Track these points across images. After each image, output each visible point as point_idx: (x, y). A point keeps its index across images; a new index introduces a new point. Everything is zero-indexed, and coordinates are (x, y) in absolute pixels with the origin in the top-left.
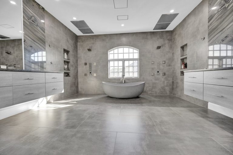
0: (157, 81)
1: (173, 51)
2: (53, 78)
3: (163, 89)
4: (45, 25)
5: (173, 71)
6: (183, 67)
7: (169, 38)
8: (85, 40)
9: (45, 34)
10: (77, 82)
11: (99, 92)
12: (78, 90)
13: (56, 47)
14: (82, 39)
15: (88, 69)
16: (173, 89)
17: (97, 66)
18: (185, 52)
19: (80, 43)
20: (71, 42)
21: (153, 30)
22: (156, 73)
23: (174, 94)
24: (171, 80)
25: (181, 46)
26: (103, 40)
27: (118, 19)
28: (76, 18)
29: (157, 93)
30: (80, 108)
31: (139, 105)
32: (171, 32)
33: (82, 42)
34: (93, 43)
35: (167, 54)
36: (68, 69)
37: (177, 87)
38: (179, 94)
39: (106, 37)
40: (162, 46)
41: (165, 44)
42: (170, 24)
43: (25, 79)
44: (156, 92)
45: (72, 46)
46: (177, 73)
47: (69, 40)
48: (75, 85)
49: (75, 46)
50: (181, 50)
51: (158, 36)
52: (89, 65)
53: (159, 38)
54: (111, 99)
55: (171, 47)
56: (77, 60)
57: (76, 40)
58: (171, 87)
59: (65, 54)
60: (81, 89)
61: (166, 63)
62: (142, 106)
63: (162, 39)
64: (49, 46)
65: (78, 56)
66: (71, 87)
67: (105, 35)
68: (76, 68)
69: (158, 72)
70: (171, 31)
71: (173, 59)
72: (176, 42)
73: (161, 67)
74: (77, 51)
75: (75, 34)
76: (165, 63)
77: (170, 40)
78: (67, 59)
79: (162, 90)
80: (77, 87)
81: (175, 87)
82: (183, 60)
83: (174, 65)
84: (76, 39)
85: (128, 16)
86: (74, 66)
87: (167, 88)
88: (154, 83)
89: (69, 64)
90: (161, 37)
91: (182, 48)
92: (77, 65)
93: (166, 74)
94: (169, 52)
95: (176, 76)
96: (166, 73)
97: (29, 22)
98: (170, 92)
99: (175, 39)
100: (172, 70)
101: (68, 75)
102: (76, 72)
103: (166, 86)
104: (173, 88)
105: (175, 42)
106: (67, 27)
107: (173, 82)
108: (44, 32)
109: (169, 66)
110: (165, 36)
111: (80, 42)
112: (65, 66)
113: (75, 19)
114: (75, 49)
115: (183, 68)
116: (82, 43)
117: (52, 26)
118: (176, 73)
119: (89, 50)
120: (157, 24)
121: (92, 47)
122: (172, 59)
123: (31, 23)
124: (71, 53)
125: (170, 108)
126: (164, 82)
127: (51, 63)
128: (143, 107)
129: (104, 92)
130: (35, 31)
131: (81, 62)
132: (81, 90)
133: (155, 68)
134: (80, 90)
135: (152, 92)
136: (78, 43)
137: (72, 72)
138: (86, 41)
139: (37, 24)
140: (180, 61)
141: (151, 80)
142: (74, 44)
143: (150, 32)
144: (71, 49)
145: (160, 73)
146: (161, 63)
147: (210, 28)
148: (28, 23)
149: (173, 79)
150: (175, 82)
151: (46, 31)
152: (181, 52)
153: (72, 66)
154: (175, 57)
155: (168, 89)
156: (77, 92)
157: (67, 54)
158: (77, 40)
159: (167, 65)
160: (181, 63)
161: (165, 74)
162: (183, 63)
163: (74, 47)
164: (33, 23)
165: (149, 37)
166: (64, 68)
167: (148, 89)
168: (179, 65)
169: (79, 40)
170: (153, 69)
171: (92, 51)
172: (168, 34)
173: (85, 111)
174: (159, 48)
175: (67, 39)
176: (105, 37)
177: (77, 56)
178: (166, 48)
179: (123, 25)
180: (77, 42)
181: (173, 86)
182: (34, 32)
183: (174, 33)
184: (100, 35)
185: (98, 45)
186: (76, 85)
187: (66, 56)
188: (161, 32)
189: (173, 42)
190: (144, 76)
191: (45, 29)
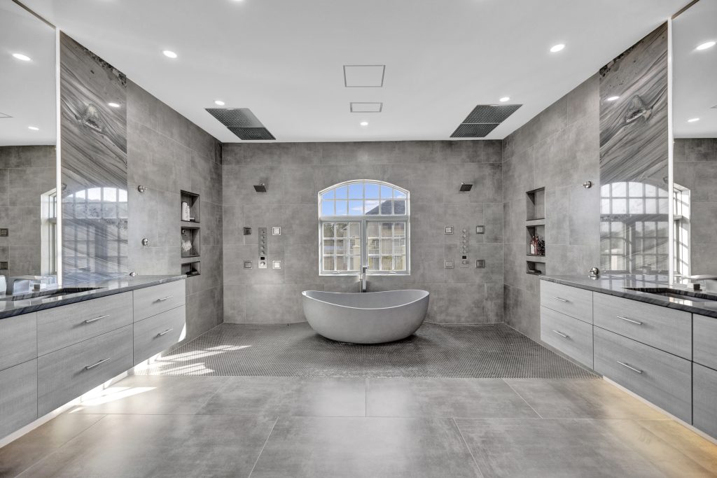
0: (461, 285)
1: (505, 198)
2: (154, 303)
3: (478, 307)
4: (125, 129)
5: (506, 255)
6: (533, 249)
7: (493, 159)
8: (245, 157)
9: (128, 156)
10: (219, 287)
11: (290, 319)
12: (222, 313)
13: (159, 191)
14: (236, 154)
15: (255, 246)
16: (505, 307)
17: (282, 237)
18: (537, 207)
19: (230, 166)
20: (203, 166)
21: (452, 136)
22: (459, 260)
23: (508, 323)
24: (499, 281)
25: (528, 190)
26: (304, 160)
27: (351, 109)
28: (224, 101)
29: (463, 319)
30: (242, 393)
31: (415, 369)
32: (501, 144)
33: (238, 162)
34: (272, 169)
35: (488, 206)
36: (194, 252)
37: (517, 304)
38: (524, 324)
39: (310, 150)
40: (476, 182)
41: (483, 178)
42: (497, 125)
43: (76, 326)
44: (459, 316)
45: (205, 178)
46: (516, 264)
47: (197, 160)
48: (214, 297)
49: (214, 176)
50: (528, 202)
51: (464, 156)
52: (259, 232)
53: (468, 160)
54: (329, 346)
55: (500, 187)
56: (220, 220)
57: (219, 159)
58: (500, 301)
59: (185, 205)
60: (234, 309)
61: (486, 233)
62: (426, 374)
63: (473, 162)
64: (137, 191)
65: (224, 205)
66: (202, 306)
67: (310, 146)
68: (219, 243)
69: (464, 257)
70: (500, 142)
71: (505, 222)
72: (513, 176)
73: (473, 242)
74: (219, 192)
75: (215, 139)
76: (482, 233)
77: (497, 166)
78: (191, 221)
79: (475, 310)
80: (220, 303)
81: (511, 302)
82: (532, 230)
83: (508, 240)
84: (218, 155)
85: (382, 104)
86: (211, 239)
87: (489, 303)
88: (454, 291)
89: (197, 236)
90: (473, 158)
91: (532, 195)
92: (221, 234)
93: (486, 265)
94: (495, 200)
95: (516, 273)
96: (486, 261)
97: (79, 126)
98: (497, 315)
99: (512, 167)
100: (502, 253)
101: (194, 270)
102: (216, 258)
103: (487, 299)
104: (505, 304)
105: (510, 173)
106: (191, 123)
107: (505, 288)
108: (124, 149)
109: (496, 239)
110: (482, 155)
111: (229, 163)
112: (184, 244)
113: (220, 104)
114: (213, 186)
115: (533, 252)
116: (235, 167)
117: (148, 125)
118: (514, 263)
119: (260, 189)
120: (461, 125)
121: (267, 180)
122: (501, 222)
123: (86, 127)
124: (203, 200)
125: (504, 379)
126: (480, 286)
127: (143, 242)
128: (429, 380)
129: (304, 317)
130: (97, 150)
131: (234, 223)
132: (232, 311)
133: (456, 246)
134: (228, 311)
135: (447, 315)
136: (225, 167)
137: (203, 262)
138: (249, 160)
139: (103, 128)
140: (524, 233)
141: (446, 282)
142: (210, 171)
143: (443, 142)
144: (201, 190)
145: (471, 261)
146: (473, 231)
147: (604, 163)
148: (76, 130)
149: (505, 279)
150: (511, 288)
151: (129, 146)
152: (528, 207)
153: (206, 240)
154: (513, 218)
155: (491, 307)
156: (220, 318)
157: (192, 204)
158: (221, 157)
159: (488, 238)
160: (527, 237)
161: (482, 264)
162: (534, 239)
163: (212, 178)
164: (92, 126)
165: (438, 155)
166: (182, 249)
167: (435, 308)
168: (524, 243)
169: (229, 158)
170: (449, 248)
171: (269, 191)
172: (491, 150)
173: (258, 402)
174: (466, 188)
175: (192, 158)
176: (309, 152)
177: (221, 207)
178: (486, 190)
179: (364, 124)
180: (221, 162)
181: (505, 299)
182: (92, 153)
183: (508, 149)
184: (294, 143)
185: (287, 174)
186: (216, 299)
187: (189, 210)
188: (471, 144)
189: (506, 172)
190: (424, 269)
191: (125, 141)
